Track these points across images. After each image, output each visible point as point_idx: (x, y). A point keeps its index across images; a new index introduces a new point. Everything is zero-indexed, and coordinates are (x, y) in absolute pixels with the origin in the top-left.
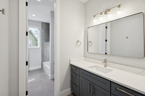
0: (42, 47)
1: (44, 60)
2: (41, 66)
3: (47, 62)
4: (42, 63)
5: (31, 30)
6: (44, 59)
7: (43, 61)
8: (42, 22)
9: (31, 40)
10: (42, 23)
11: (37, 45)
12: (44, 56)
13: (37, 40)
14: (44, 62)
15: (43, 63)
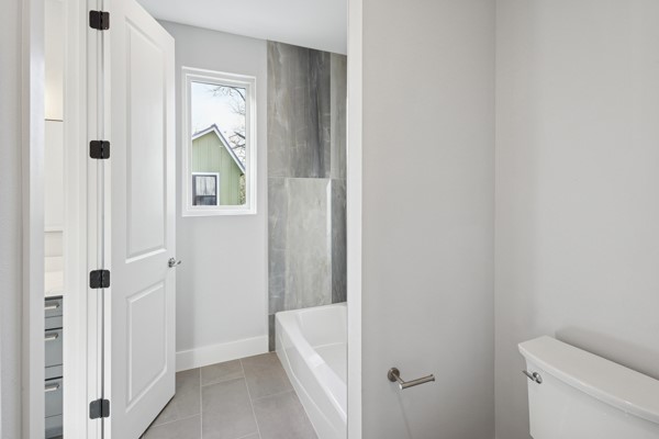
0: (271, 211)
1: (287, 297)
2: (267, 336)
3: (301, 312)
4: (272, 319)
5: (214, 126)
6: (287, 292)
7: (277, 304)
8: (269, 42)
9: (217, 174)
10: (273, 47)
11: (242, 202)
12: (284, 270)
13: (242, 174)
14: (282, 309)
15: (279, 315)
